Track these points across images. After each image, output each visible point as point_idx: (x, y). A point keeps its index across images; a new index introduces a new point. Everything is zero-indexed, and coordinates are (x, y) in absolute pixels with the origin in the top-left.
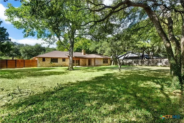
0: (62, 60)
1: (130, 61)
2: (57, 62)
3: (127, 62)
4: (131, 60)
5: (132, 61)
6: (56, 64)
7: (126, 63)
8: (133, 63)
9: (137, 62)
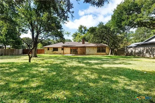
0: (61, 49)
1: (140, 50)
2: (58, 51)
3: (137, 51)
4: (142, 48)
5: (143, 50)
6: (56, 52)
7: (135, 52)
8: (145, 53)
9: (151, 51)
